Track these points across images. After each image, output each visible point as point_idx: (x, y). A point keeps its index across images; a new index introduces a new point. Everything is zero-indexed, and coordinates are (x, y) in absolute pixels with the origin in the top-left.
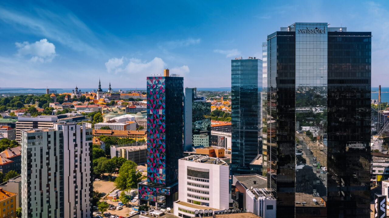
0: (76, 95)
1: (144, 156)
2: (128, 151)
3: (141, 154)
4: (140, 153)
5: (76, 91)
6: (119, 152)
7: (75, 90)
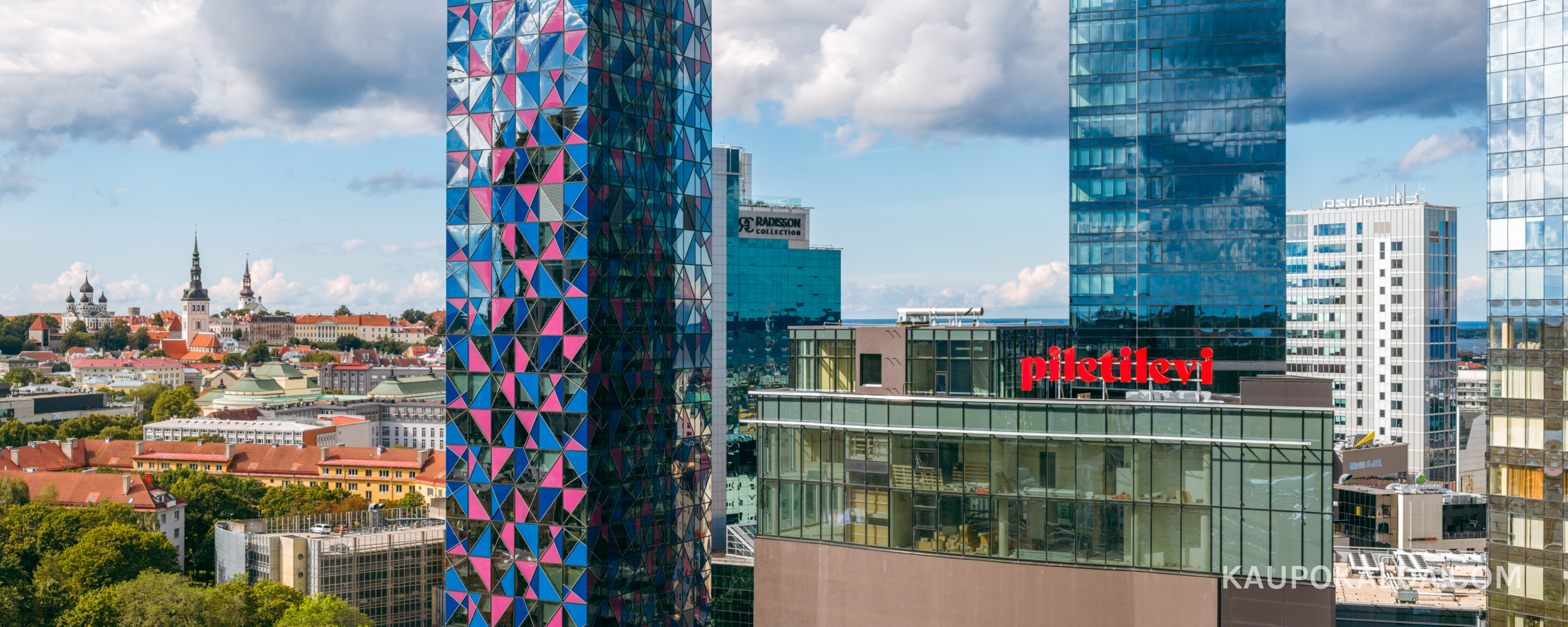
0: (82, 318)
1: (419, 588)
2: (321, 555)
3: (396, 573)
4: (390, 569)
5: (85, 300)
6: (265, 558)
7: (81, 295)
